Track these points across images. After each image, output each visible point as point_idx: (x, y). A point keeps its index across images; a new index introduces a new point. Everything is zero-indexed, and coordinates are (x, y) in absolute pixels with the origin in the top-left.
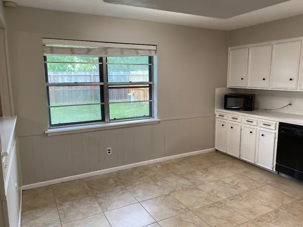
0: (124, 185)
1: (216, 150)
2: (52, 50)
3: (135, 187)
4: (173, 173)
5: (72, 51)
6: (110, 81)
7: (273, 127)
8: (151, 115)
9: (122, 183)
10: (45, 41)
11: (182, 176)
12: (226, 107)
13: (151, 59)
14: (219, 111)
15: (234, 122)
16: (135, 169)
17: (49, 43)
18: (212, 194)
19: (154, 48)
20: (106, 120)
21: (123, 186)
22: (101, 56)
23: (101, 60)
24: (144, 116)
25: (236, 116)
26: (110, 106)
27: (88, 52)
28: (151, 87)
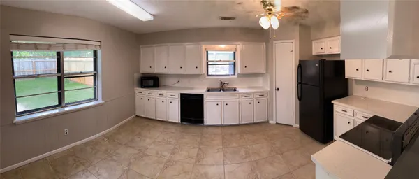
0: (84, 165)
1: (137, 116)
2: (19, 46)
3: (95, 166)
4: (120, 144)
5: (36, 47)
6: (65, 72)
7: (177, 97)
8: (95, 98)
9: (81, 163)
10: (12, 37)
11: (127, 146)
12: (142, 86)
13: (95, 53)
14: (138, 90)
15: (150, 96)
16: (85, 144)
17: (15, 40)
18: (159, 156)
19: (99, 43)
20: (63, 105)
21: (84, 168)
22: (58, 51)
23: (58, 54)
24: (90, 99)
25: (151, 92)
26: (66, 93)
27: (49, 47)
28: (95, 76)
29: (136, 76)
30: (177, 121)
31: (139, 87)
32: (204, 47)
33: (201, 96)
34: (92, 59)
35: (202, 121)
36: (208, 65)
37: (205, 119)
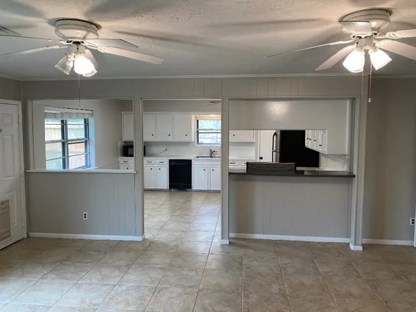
7: (165, 163)
8: (87, 166)
12: (126, 155)
14: (123, 159)
19: (91, 112)
28: (86, 143)
29: (120, 144)
30: (166, 188)
31: (122, 156)
32: (193, 116)
33: (189, 162)
34: (83, 127)
35: (190, 187)
36: (198, 133)
37: (193, 184)
